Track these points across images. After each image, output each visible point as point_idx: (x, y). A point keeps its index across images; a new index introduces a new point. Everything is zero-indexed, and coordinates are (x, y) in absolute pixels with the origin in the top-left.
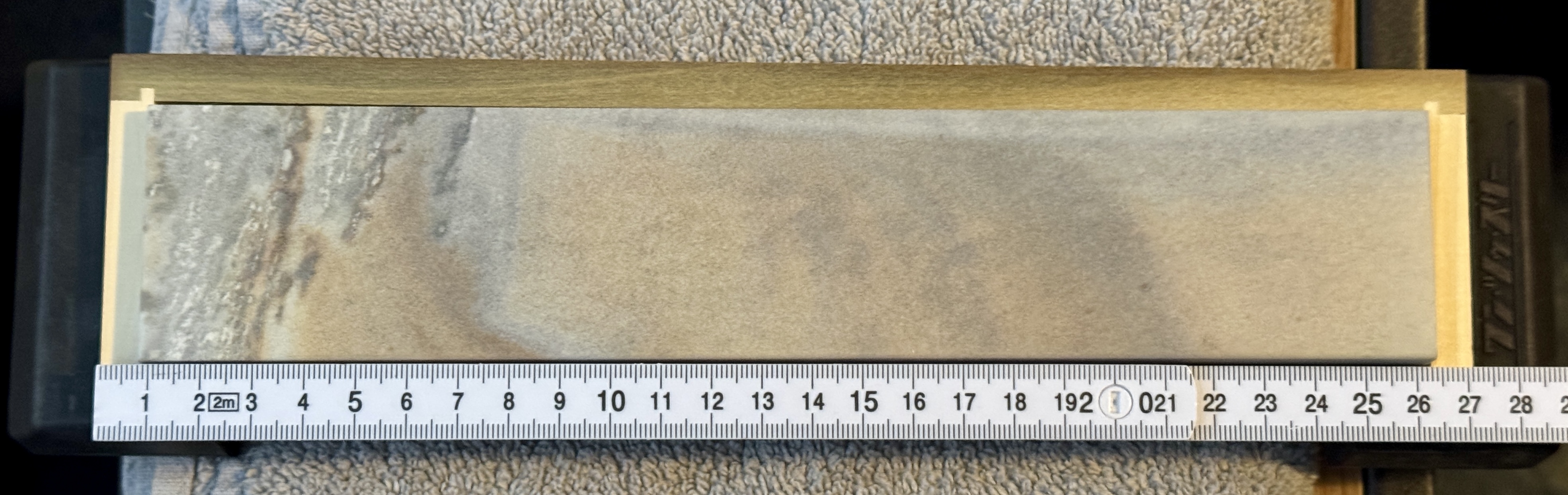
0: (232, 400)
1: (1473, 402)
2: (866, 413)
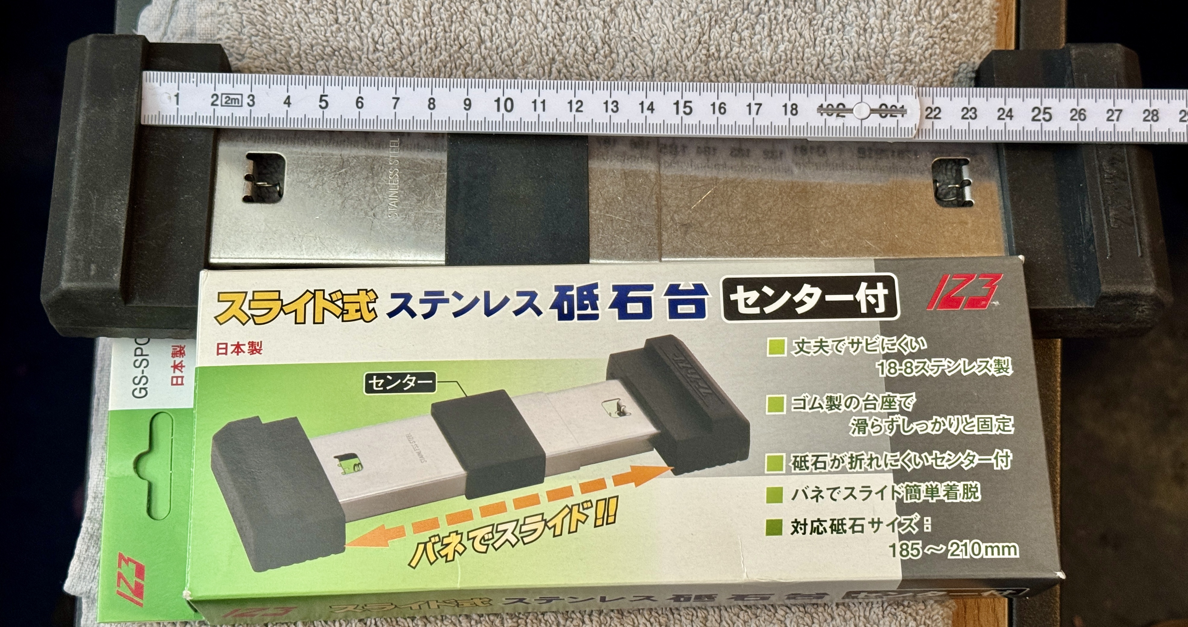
0: (238, 99)
1: (1117, 113)
2: (684, 116)
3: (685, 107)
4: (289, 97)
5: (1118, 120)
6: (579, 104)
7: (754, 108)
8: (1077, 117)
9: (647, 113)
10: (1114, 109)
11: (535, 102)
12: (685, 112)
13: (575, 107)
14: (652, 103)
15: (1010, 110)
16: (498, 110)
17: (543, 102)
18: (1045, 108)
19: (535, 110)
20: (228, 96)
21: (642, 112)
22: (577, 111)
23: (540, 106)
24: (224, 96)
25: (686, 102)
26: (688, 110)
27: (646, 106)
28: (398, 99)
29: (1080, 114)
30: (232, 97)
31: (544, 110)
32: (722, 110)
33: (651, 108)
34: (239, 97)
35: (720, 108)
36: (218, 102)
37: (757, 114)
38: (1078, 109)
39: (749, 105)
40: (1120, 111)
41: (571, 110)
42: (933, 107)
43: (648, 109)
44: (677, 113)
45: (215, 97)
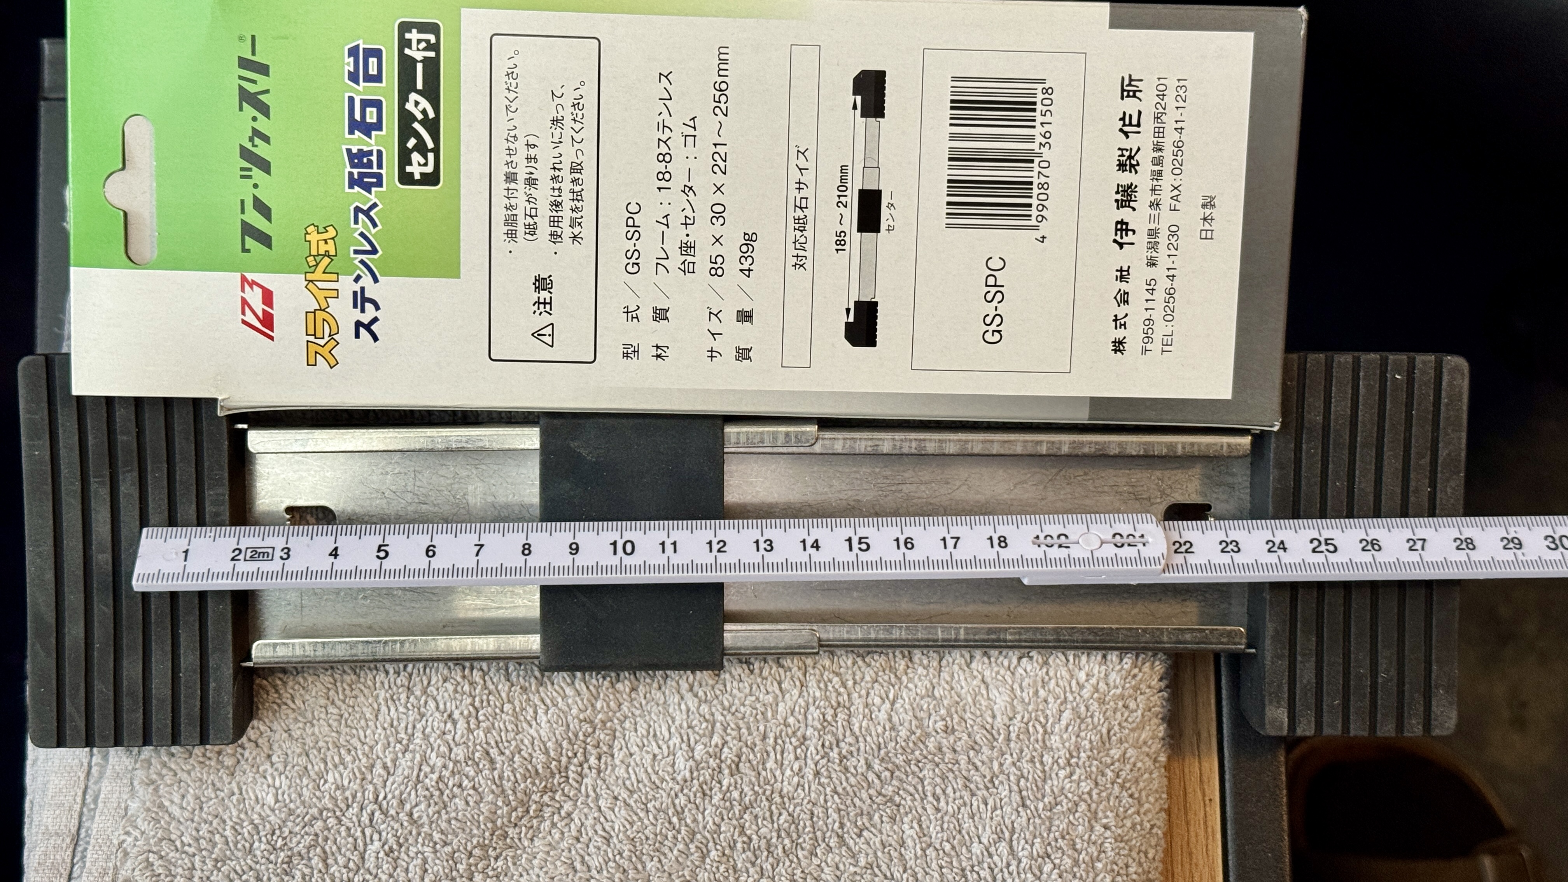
0: (268, 553)
1: (1419, 543)
2: (860, 553)
3: (860, 543)
4: (336, 549)
5: (1423, 549)
6: (722, 544)
7: (950, 543)
8: (1369, 547)
9: (810, 551)
10: (1415, 538)
11: (663, 544)
12: (860, 549)
13: (715, 547)
14: (816, 541)
15: (1282, 542)
16: (615, 553)
17: (674, 544)
18: (1326, 540)
19: (664, 552)
20: (254, 550)
21: (805, 549)
22: (719, 551)
23: (669, 548)
24: (249, 551)
25: (860, 538)
26: (864, 546)
27: (809, 543)
28: (482, 546)
29: (1373, 545)
30: (259, 550)
31: (675, 551)
32: (909, 546)
33: (816, 545)
34: (270, 551)
35: (906, 543)
36: (241, 557)
37: (955, 547)
38: (1369, 539)
39: (944, 539)
40: (1424, 540)
41: (711, 551)
42: (1182, 541)
43: (812, 547)
44: (851, 549)
45: (237, 552)
